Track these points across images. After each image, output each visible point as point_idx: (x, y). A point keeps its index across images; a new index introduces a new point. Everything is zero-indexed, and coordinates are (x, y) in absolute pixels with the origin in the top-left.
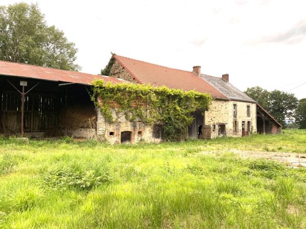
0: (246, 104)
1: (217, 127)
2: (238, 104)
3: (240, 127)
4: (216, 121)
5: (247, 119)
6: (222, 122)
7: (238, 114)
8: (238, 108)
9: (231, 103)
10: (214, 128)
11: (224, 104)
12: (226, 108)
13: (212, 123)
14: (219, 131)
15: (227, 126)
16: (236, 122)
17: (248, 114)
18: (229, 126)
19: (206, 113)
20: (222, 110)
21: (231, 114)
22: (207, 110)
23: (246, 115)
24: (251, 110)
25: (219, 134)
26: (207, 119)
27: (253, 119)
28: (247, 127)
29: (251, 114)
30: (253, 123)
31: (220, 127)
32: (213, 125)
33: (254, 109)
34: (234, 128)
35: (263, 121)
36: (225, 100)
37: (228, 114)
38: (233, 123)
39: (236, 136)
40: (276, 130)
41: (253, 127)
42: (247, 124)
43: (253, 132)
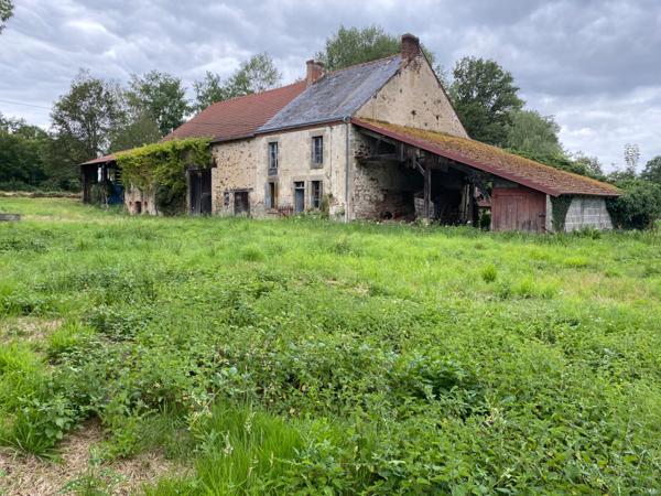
0: (307, 134)
1: (231, 196)
2: (283, 138)
3: (286, 195)
4: (230, 186)
5: (308, 175)
6: (241, 186)
7: (282, 165)
8: (281, 151)
9: (264, 141)
10: (228, 199)
11: (245, 148)
12: (250, 156)
13: (223, 189)
14: (236, 203)
15: (252, 194)
16: (272, 185)
17: (318, 157)
18: (259, 194)
19: (214, 171)
20: (242, 161)
21: (262, 167)
22: (215, 165)
23: (307, 164)
24: (327, 146)
25: (237, 211)
26: (215, 183)
27: (334, 173)
28: (309, 198)
29: (327, 160)
30: (334, 186)
31: (239, 197)
32: (225, 194)
33: (339, 142)
34: (269, 200)
35: (423, 171)
36: (248, 139)
37: (255, 168)
38: (265, 187)
39: (274, 218)
40: (526, 211)
41: (335, 195)
42: (308, 189)
43: (333, 210)
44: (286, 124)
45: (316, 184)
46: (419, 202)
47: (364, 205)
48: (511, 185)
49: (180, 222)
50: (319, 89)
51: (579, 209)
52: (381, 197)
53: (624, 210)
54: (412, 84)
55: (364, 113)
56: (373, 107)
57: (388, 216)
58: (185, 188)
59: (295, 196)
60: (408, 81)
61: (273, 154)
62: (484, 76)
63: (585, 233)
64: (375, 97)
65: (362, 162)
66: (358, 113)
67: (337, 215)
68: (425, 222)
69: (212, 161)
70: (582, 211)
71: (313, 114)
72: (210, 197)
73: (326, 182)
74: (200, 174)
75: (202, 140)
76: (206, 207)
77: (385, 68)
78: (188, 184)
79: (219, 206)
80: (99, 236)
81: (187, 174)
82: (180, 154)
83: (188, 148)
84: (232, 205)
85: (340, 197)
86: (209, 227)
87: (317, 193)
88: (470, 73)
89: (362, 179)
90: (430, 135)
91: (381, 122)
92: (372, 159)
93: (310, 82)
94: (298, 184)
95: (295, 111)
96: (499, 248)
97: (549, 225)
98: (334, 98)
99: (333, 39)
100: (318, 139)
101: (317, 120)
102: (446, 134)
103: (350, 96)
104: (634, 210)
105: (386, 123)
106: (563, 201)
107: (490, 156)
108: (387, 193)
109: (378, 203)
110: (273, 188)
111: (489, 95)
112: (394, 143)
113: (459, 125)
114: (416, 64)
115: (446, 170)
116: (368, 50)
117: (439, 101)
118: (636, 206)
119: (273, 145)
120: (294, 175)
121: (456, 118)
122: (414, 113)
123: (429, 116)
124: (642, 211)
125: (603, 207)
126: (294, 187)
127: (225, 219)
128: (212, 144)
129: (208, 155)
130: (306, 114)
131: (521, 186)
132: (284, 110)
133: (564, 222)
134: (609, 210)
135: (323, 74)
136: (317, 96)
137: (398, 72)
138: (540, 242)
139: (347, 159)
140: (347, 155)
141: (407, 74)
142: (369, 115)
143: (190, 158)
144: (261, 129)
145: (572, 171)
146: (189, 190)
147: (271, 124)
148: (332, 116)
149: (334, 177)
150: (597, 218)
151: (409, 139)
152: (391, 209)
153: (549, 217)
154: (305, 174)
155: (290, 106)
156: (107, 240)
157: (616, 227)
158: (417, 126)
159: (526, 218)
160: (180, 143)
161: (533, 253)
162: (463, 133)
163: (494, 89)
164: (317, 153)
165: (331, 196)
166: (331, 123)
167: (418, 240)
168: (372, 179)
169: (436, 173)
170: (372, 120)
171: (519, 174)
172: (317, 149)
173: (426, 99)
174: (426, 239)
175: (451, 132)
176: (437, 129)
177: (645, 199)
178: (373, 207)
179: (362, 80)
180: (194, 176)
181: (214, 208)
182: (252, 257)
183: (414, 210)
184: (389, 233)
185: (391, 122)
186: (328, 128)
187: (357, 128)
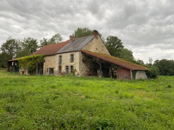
0: (69, 54)
1: (49, 70)
2: (63, 55)
3: (64, 69)
4: (48, 67)
5: (70, 64)
6: (51, 67)
7: (63, 62)
8: (63, 58)
9: (58, 55)
10: (48, 70)
11: (53, 57)
12: (54, 59)
13: (46, 68)
14: (50, 71)
15: (54, 69)
16: (60, 67)
17: (72, 60)
18: (56, 69)
19: (44, 63)
20: (52, 60)
21: (57, 62)
22: (45, 62)
23: (69, 61)
24: (75, 57)
25: (50, 73)
26: (44, 66)
27: (76, 64)
28: (70, 70)
29: (75, 61)
30: (77, 67)
31: (51, 70)
32: (47, 69)
33: (77, 56)
34: (59, 71)
35: (99, 64)
36: (54, 55)
37: (55, 62)
38: (58, 67)
39: (60, 76)
40: (125, 74)
41: (77, 69)
42: (69, 68)
43: (76, 74)
44: (64, 51)
45: (72, 67)
46: (98, 71)
47: (84, 72)
48: (121, 67)
49: (34, 77)
50: (73, 43)
51: (139, 73)
52: (89, 70)
53: (150, 74)
54: (96, 42)
55: (84, 49)
56: (86, 48)
57: (91, 75)
58: (36, 68)
59: (66, 70)
60: (95, 41)
61: (60, 59)
62: (114, 40)
63: (141, 80)
64: (87, 45)
65: (84, 61)
66: (83, 49)
67: (77, 75)
68: (100, 77)
69: (44, 60)
70: (140, 74)
71: (71, 49)
72: (43, 70)
73: (74, 66)
74: (40, 64)
75: (42, 55)
76: (42, 73)
77: (89, 38)
78: (37, 67)
79: (45, 72)
80: (11, 82)
81: (37, 64)
82: (35, 59)
83: (37, 57)
84: (49, 72)
85: (78, 70)
86: (42, 78)
87: (72, 69)
88: (111, 39)
89: (83, 65)
90: (101, 54)
91: (88, 51)
92: (87, 60)
93: (70, 41)
94: (67, 66)
95: (66, 48)
96: (119, 84)
97: (132, 78)
98: (76, 45)
99: (76, 30)
100: (72, 55)
101: (72, 50)
102: (105, 54)
103: (81, 45)
104: (152, 74)
105: (90, 51)
106: (135, 72)
107: (116, 60)
108: (90, 69)
109: (88, 71)
110: (60, 68)
111: (115, 45)
112: (92, 56)
113: (108, 52)
114: (97, 37)
115: (105, 64)
116: (85, 33)
117: (103, 46)
118: (153, 73)
119: (60, 56)
120: (66, 64)
121: (107, 50)
122: (97, 49)
123: (100, 50)
124: (154, 74)
125: (145, 73)
126: (66, 67)
127: (47, 76)
128: (44, 56)
129: (43, 59)
130: (69, 49)
131: (124, 68)
132: (64, 48)
133: (135, 77)
134: (146, 74)
135: (74, 39)
136: (72, 45)
137: (93, 39)
138: (130, 82)
139: (80, 60)
140: (80, 59)
141: (95, 39)
142: (85, 49)
143: (38, 60)
144: (57, 52)
145: (137, 64)
146: (37, 68)
147: (60, 51)
148: (76, 50)
149: (76, 65)
150: (143, 76)
151: (95, 55)
152: (92, 73)
153: (132, 76)
154: (69, 64)
155: (65, 47)
156: (13, 83)
157: (148, 78)
158: (98, 52)
159: (126, 76)
160: (35, 56)
161: (128, 85)
162: (109, 54)
163: (116, 43)
164: (72, 59)
165: (76, 70)
166: (76, 51)
167: (98, 81)
168: (86, 66)
169: (102, 64)
170: (86, 51)
171: (123, 65)
172: (72, 58)
173: (100, 46)
174: (100, 82)
175: (106, 54)
176: (103, 53)
177: (155, 71)
178: (87, 73)
179: (83, 41)
180: (39, 64)
181: (44, 73)
182: (53, 87)
183: (97, 73)
184: (91, 79)
185: (91, 51)
186: (75, 53)
187: (82, 53)
